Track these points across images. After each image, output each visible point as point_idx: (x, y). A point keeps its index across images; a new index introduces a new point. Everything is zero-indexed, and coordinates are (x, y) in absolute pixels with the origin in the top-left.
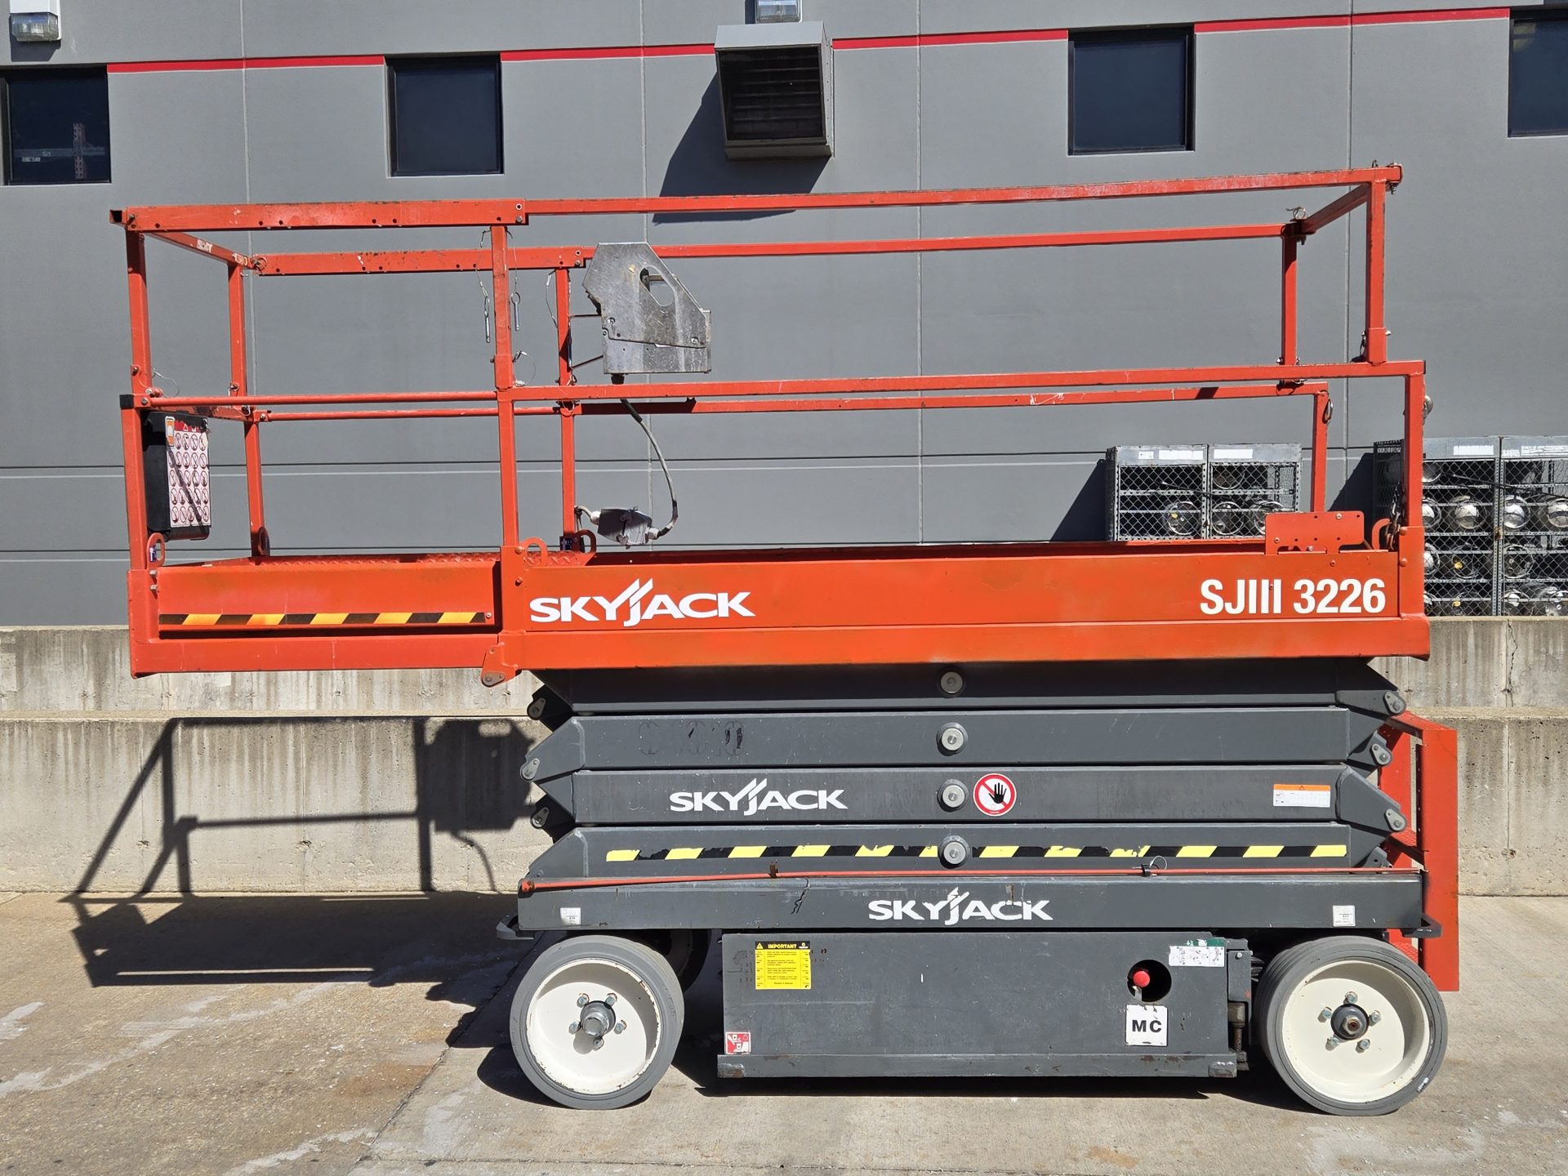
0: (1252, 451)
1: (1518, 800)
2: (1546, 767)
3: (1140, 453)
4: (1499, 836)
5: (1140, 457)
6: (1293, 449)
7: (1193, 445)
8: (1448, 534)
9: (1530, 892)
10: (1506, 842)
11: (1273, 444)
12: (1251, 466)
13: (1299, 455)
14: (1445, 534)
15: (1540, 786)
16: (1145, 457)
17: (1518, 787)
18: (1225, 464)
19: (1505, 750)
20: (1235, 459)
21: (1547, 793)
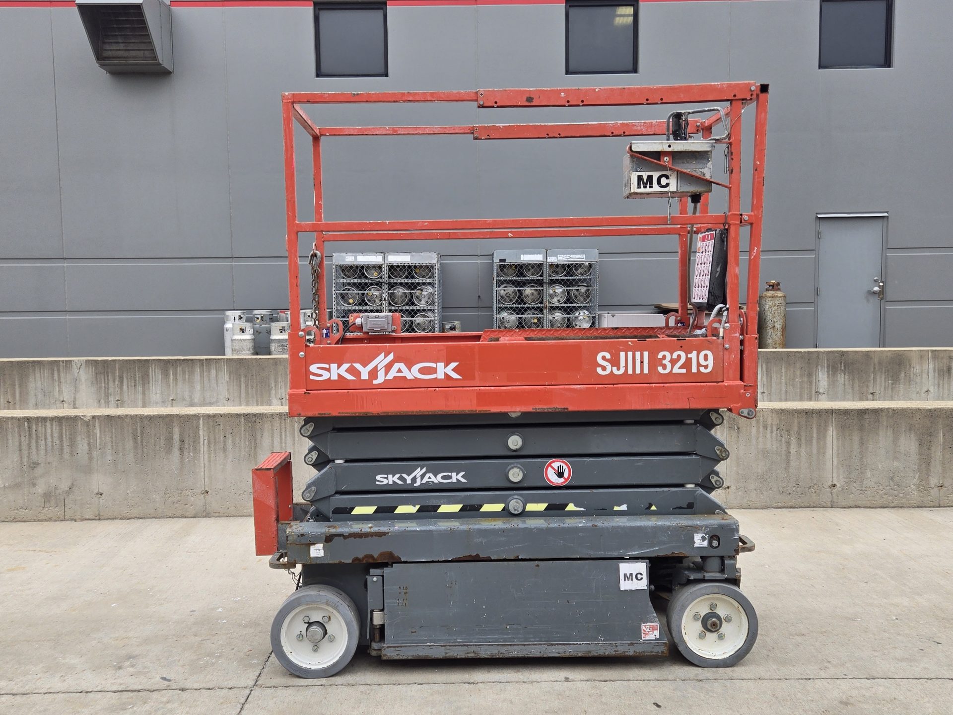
0: (409, 256)
1: (209, 461)
2: (225, 442)
3: (346, 257)
4: (199, 483)
5: (346, 260)
6: (433, 255)
7: (376, 253)
8: (520, 306)
9: (217, 514)
10: (203, 486)
11: (421, 252)
12: (409, 266)
13: (436, 260)
14: (518, 306)
15: (222, 452)
16: (350, 259)
17: (209, 454)
18: (395, 264)
19: (201, 433)
20: (400, 261)
21: (226, 457)
